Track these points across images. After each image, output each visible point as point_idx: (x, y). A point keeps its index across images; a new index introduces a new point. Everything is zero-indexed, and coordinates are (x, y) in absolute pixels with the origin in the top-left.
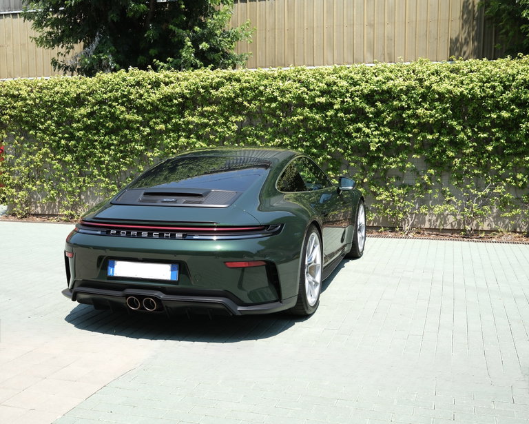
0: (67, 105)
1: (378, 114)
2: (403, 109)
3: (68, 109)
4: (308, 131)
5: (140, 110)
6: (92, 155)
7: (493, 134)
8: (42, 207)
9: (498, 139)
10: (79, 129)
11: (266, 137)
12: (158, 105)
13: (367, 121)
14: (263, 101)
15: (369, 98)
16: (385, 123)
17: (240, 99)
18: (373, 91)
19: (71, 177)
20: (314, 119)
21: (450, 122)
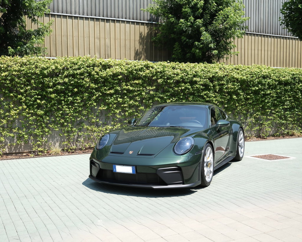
0: (45, 76)
1: (214, 86)
2: (223, 84)
3: (46, 79)
4: (184, 94)
5: (96, 81)
6: (59, 110)
7: (251, 96)
8: (10, 149)
9: (252, 98)
10: (51, 93)
11: (165, 98)
12: (108, 79)
13: (209, 90)
14: (166, 79)
15: (211, 79)
16: (217, 91)
17: (155, 77)
18: (213, 76)
19: (41, 125)
20: (189, 89)
21: (239, 91)
